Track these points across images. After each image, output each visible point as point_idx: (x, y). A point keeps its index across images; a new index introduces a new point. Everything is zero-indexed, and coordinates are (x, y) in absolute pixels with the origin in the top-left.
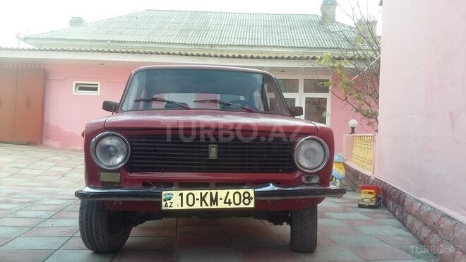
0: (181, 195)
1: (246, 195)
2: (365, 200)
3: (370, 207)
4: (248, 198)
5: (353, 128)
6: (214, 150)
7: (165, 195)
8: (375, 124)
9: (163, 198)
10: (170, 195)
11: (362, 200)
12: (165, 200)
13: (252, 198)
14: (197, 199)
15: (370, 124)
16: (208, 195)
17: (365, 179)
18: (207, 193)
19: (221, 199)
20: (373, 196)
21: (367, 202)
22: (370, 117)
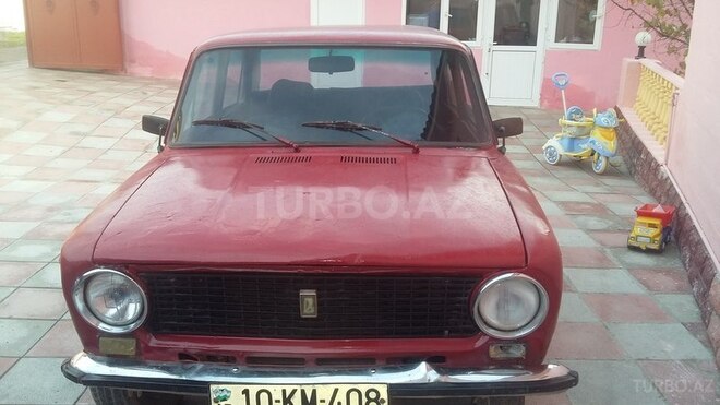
0: (246, 392)
1: (373, 395)
2: (640, 239)
3: (649, 251)
4: (376, 400)
5: (642, 49)
6: (310, 301)
7: (216, 392)
8: (682, 51)
9: (213, 396)
10: (225, 393)
11: (636, 238)
12: (216, 401)
13: (383, 401)
14: (278, 401)
15: (672, 51)
16: (298, 395)
17: (650, 163)
18: (294, 391)
19: (323, 401)
20: (658, 231)
21: (643, 243)
22: (673, 39)
